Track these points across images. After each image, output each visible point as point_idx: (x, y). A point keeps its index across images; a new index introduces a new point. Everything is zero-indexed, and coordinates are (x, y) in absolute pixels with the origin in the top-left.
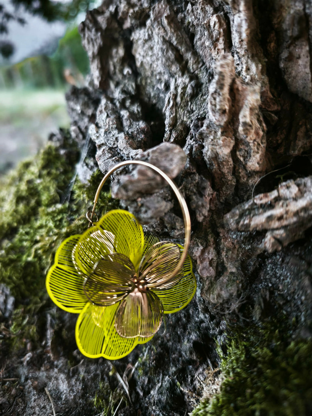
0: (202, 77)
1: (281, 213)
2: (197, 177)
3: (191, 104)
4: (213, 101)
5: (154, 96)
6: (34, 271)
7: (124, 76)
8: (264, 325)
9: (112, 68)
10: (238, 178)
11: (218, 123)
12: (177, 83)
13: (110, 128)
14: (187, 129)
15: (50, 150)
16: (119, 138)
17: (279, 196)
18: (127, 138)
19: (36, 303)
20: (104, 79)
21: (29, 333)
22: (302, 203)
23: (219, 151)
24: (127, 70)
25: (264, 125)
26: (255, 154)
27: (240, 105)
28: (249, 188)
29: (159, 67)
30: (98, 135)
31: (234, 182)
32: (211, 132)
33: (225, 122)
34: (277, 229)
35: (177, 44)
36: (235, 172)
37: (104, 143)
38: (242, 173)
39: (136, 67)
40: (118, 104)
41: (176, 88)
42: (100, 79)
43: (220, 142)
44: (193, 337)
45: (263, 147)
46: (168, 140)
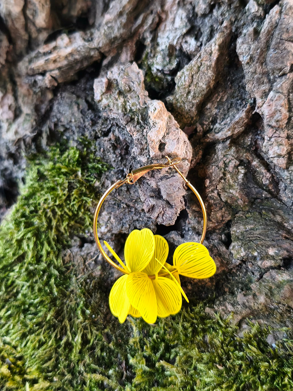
1: (55, 57)
8: (51, 149)
10: (31, 34)
17: (56, 46)
22: (69, 50)
23: (12, 9)
26: (41, 13)
31: (27, 37)
34: (53, 70)
36: (26, 28)
38: (33, 29)
45: (47, 7)
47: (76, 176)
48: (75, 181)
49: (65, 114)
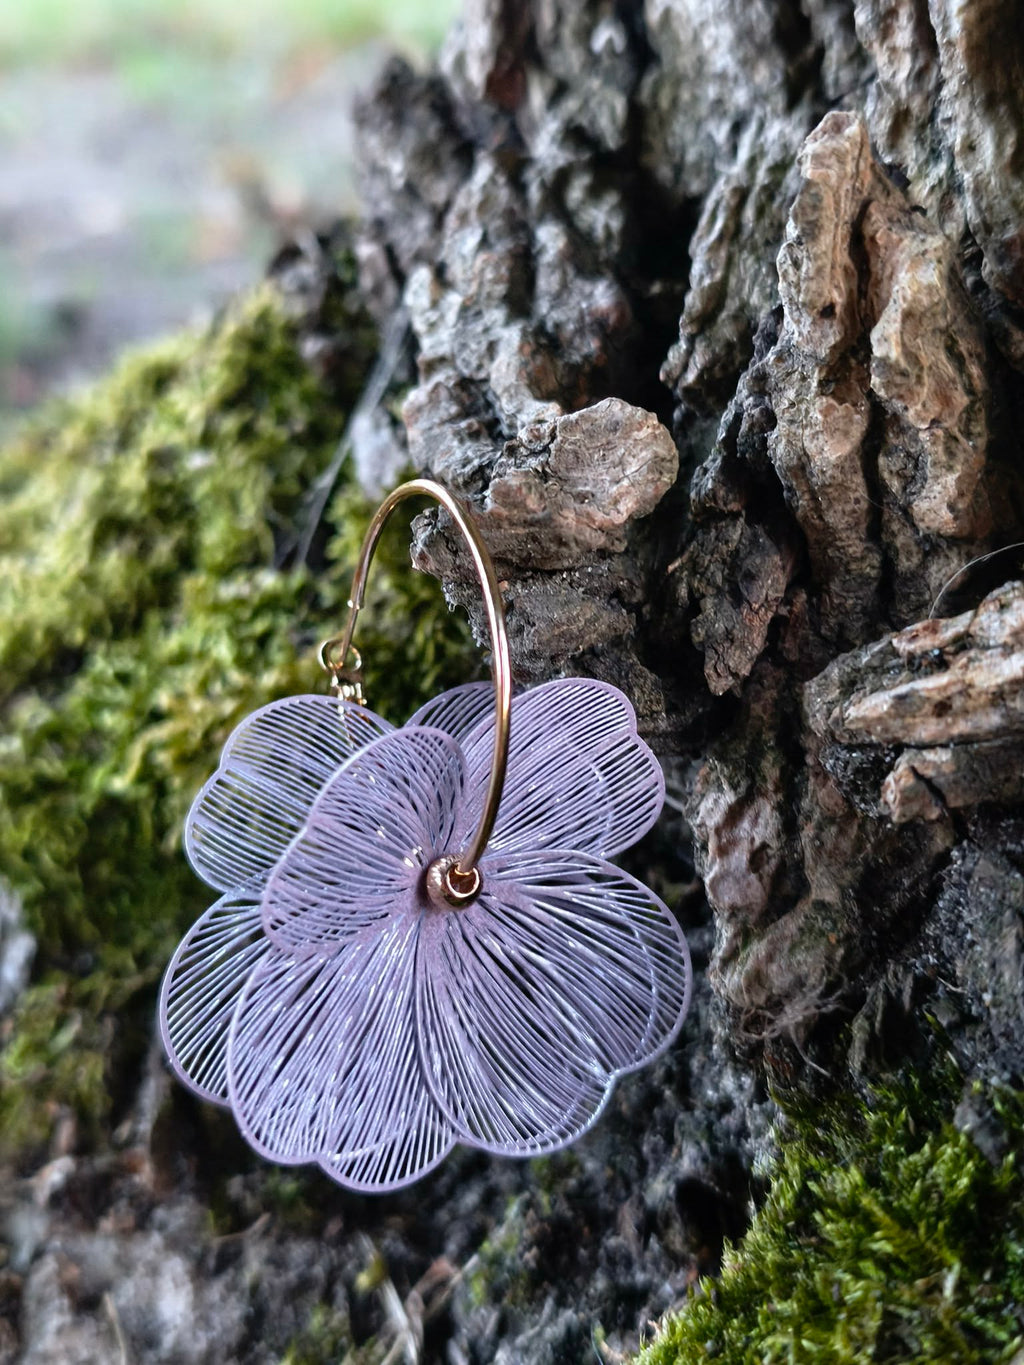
1: (946, 689)
2: (736, 533)
5: (697, 165)
6: (130, 843)
7: (592, 61)
8: (878, 1096)
9: (547, 18)
10: (892, 553)
11: (807, 349)
12: (762, 139)
13: (484, 294)
15: (262, 328)
16: (501, 346)
17: (969, 632)
18: (527, 349)
19: (118, 973)
20: (506, 67)
21: (73, 1084)
22: (1017, 666)
23: (811, 447)
24: (607, 35)
25: (975, 370)
26: (940, 470)
27: (884, 295)
29: (720, 50)
30: (434, 316)
31: (873, 567)
32: (789, 374)
33: (834, 348)
34: (930, 745)
36: (875, 528)
37: (448, 354)
38: (903, 536)
39: (644, 26)
40: (535, 194)
41: (752, 163)
42: (489, 65)
43: (816, 416)
44: (688, 1161)
45: (971, 449)
46: (676, 373)
47: (938, 1288)
48: (916, 1314)
49: (973, 944)
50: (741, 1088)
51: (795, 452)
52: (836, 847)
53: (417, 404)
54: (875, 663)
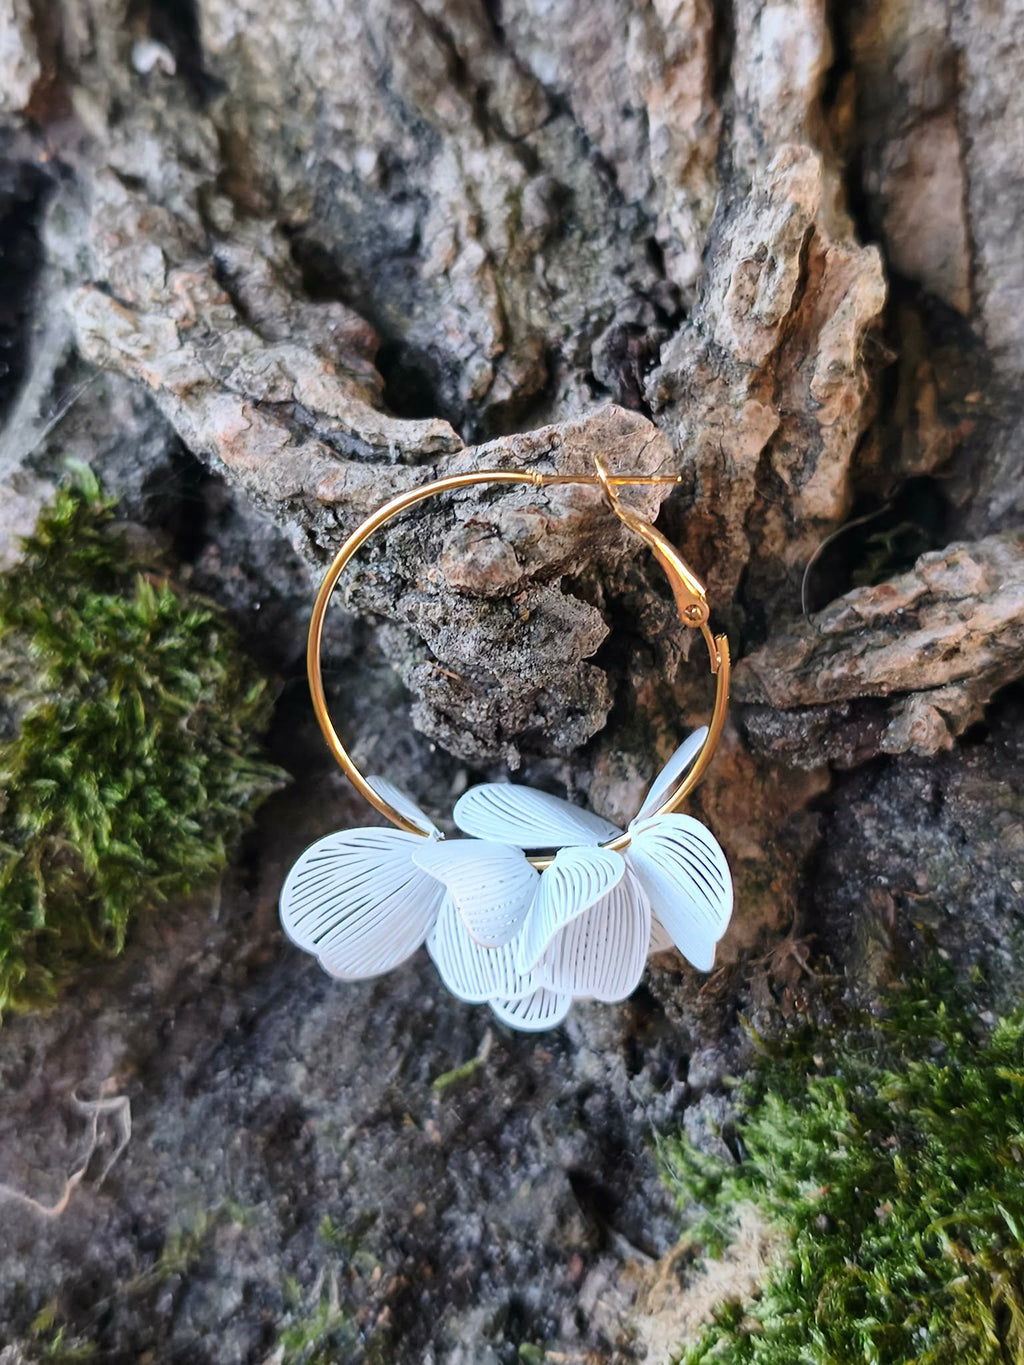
0: (555, 162)
3: (548, 263)
4: (748, 285)
5: (298, 193)
7: (141, 80)
8: (886, 1004)
9: (77, 29)
10: (758, 540)
11: (743, 357)
12: (468, 169)
13: (207, 315)
14: (550, 357)
16: (290, 367)
17: (929, 592)
20: (52, 77)
22: (1003, 609)
24: (150, 56)
25: (865, 375)
26: (829, 461)
27: (820, 308)
28: (784, 575)
29: (346, 80)
30: (146, 341)
32: (709, 381)
33: (766, 356)
35: (443, 12)
36: (753, 521)
37: (204, 376)
38: (774, 522)
40: (193, 217)
41: (469, 193)
43: (741, 417)
44: (568, 1151)
46: (482, 391)
50: (608, 1069)
51: (712, 453)
52: (735, 808)
53: (237, 428)
54: (840, 629)
